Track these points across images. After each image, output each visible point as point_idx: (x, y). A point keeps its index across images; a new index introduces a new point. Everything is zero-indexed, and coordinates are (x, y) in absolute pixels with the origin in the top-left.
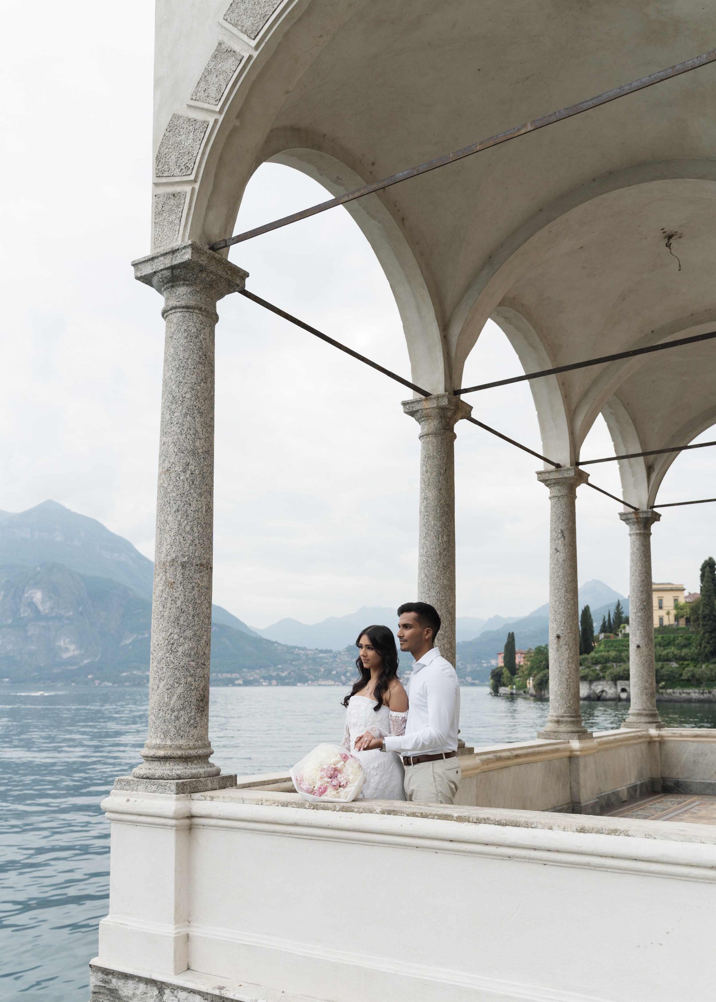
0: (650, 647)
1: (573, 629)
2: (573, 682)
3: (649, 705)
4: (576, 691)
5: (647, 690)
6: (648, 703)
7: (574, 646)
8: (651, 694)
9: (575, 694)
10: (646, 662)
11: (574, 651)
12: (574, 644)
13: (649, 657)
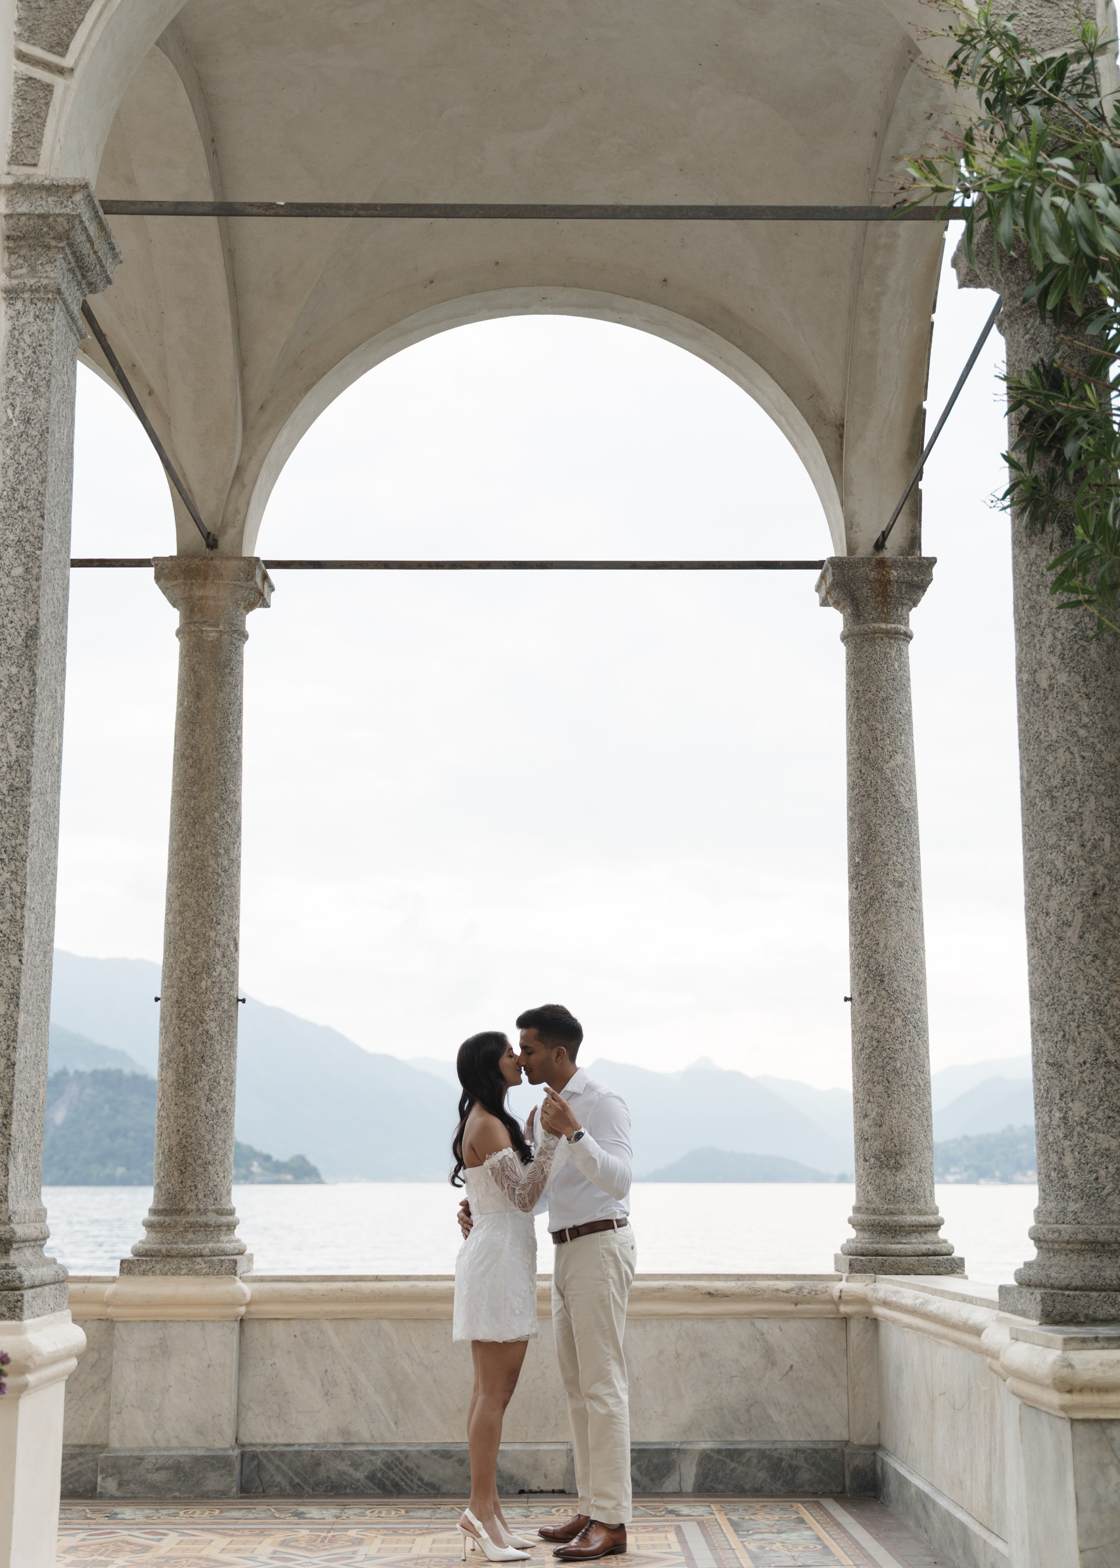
0: (871, 999)
1: (175, 976)
2: (168, 1117)
3: (872, 1193)
4: (174, 1143)
5: (867, 1144)
6: (869, 1188)
7: (174, 1022)
8: (877, 1158)
9: (170, 1151)
10: (862, 1049)
11: (175, 1035)
12: (174, 1017)
13: (870, 1032)
